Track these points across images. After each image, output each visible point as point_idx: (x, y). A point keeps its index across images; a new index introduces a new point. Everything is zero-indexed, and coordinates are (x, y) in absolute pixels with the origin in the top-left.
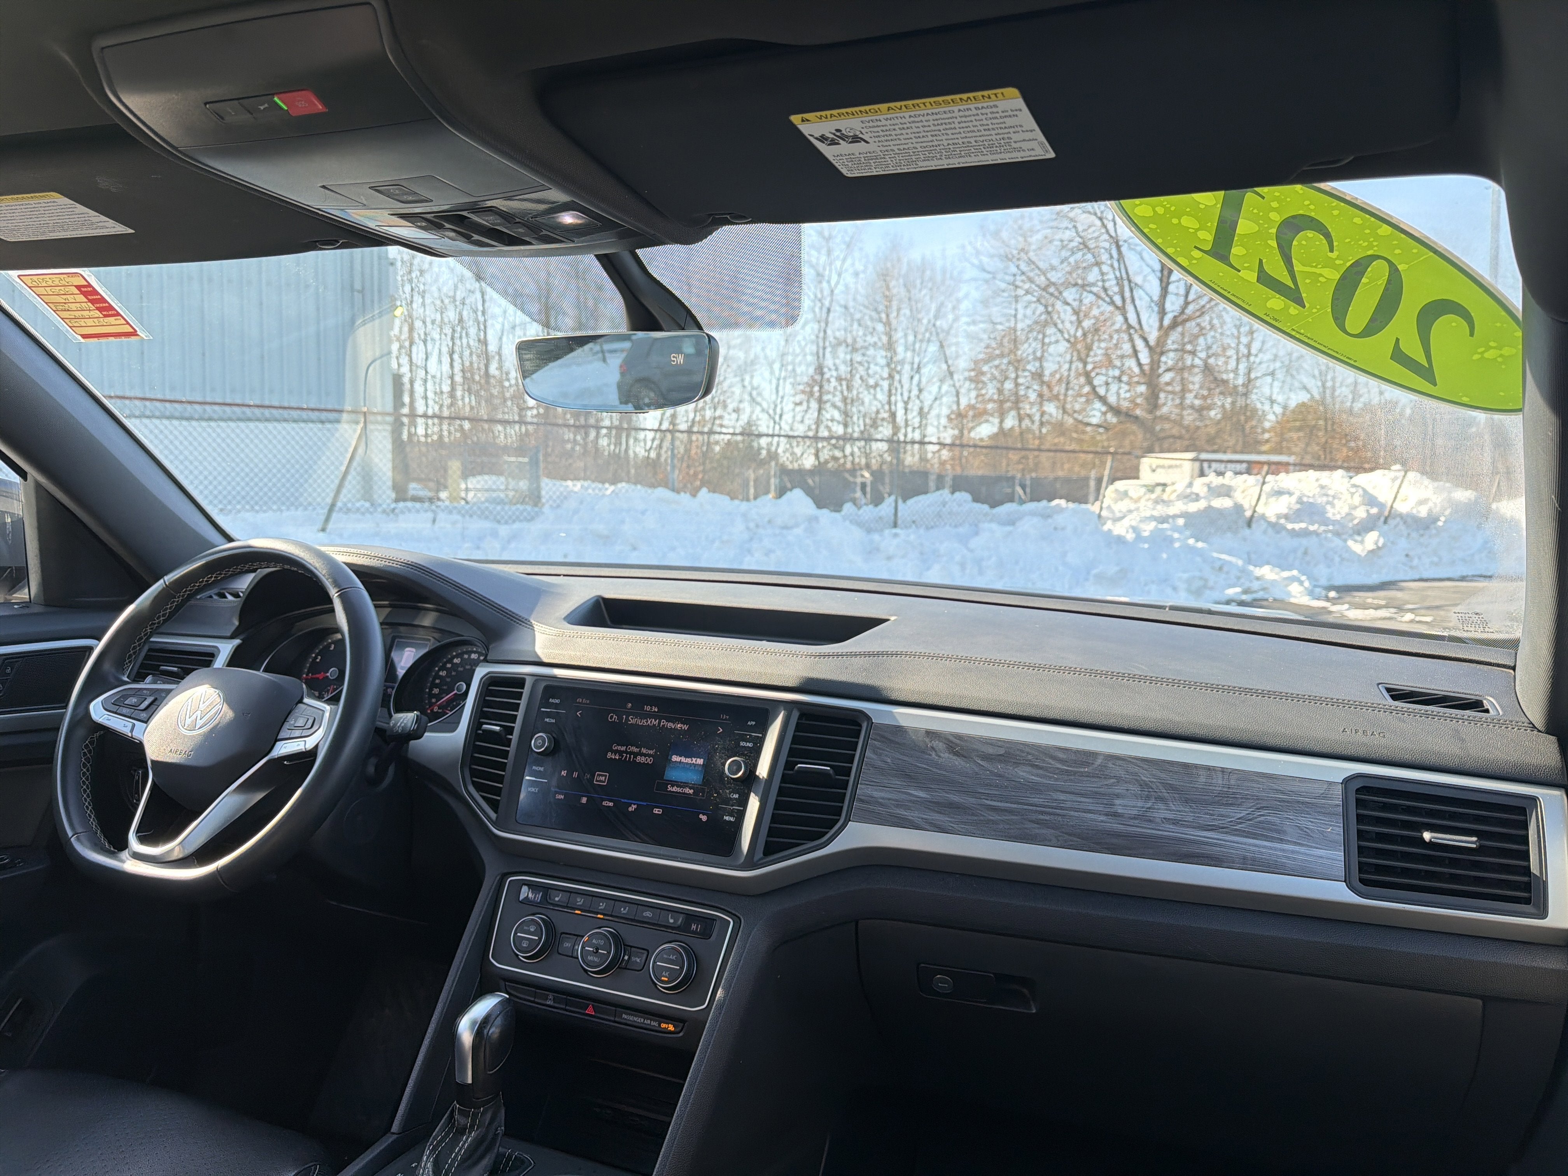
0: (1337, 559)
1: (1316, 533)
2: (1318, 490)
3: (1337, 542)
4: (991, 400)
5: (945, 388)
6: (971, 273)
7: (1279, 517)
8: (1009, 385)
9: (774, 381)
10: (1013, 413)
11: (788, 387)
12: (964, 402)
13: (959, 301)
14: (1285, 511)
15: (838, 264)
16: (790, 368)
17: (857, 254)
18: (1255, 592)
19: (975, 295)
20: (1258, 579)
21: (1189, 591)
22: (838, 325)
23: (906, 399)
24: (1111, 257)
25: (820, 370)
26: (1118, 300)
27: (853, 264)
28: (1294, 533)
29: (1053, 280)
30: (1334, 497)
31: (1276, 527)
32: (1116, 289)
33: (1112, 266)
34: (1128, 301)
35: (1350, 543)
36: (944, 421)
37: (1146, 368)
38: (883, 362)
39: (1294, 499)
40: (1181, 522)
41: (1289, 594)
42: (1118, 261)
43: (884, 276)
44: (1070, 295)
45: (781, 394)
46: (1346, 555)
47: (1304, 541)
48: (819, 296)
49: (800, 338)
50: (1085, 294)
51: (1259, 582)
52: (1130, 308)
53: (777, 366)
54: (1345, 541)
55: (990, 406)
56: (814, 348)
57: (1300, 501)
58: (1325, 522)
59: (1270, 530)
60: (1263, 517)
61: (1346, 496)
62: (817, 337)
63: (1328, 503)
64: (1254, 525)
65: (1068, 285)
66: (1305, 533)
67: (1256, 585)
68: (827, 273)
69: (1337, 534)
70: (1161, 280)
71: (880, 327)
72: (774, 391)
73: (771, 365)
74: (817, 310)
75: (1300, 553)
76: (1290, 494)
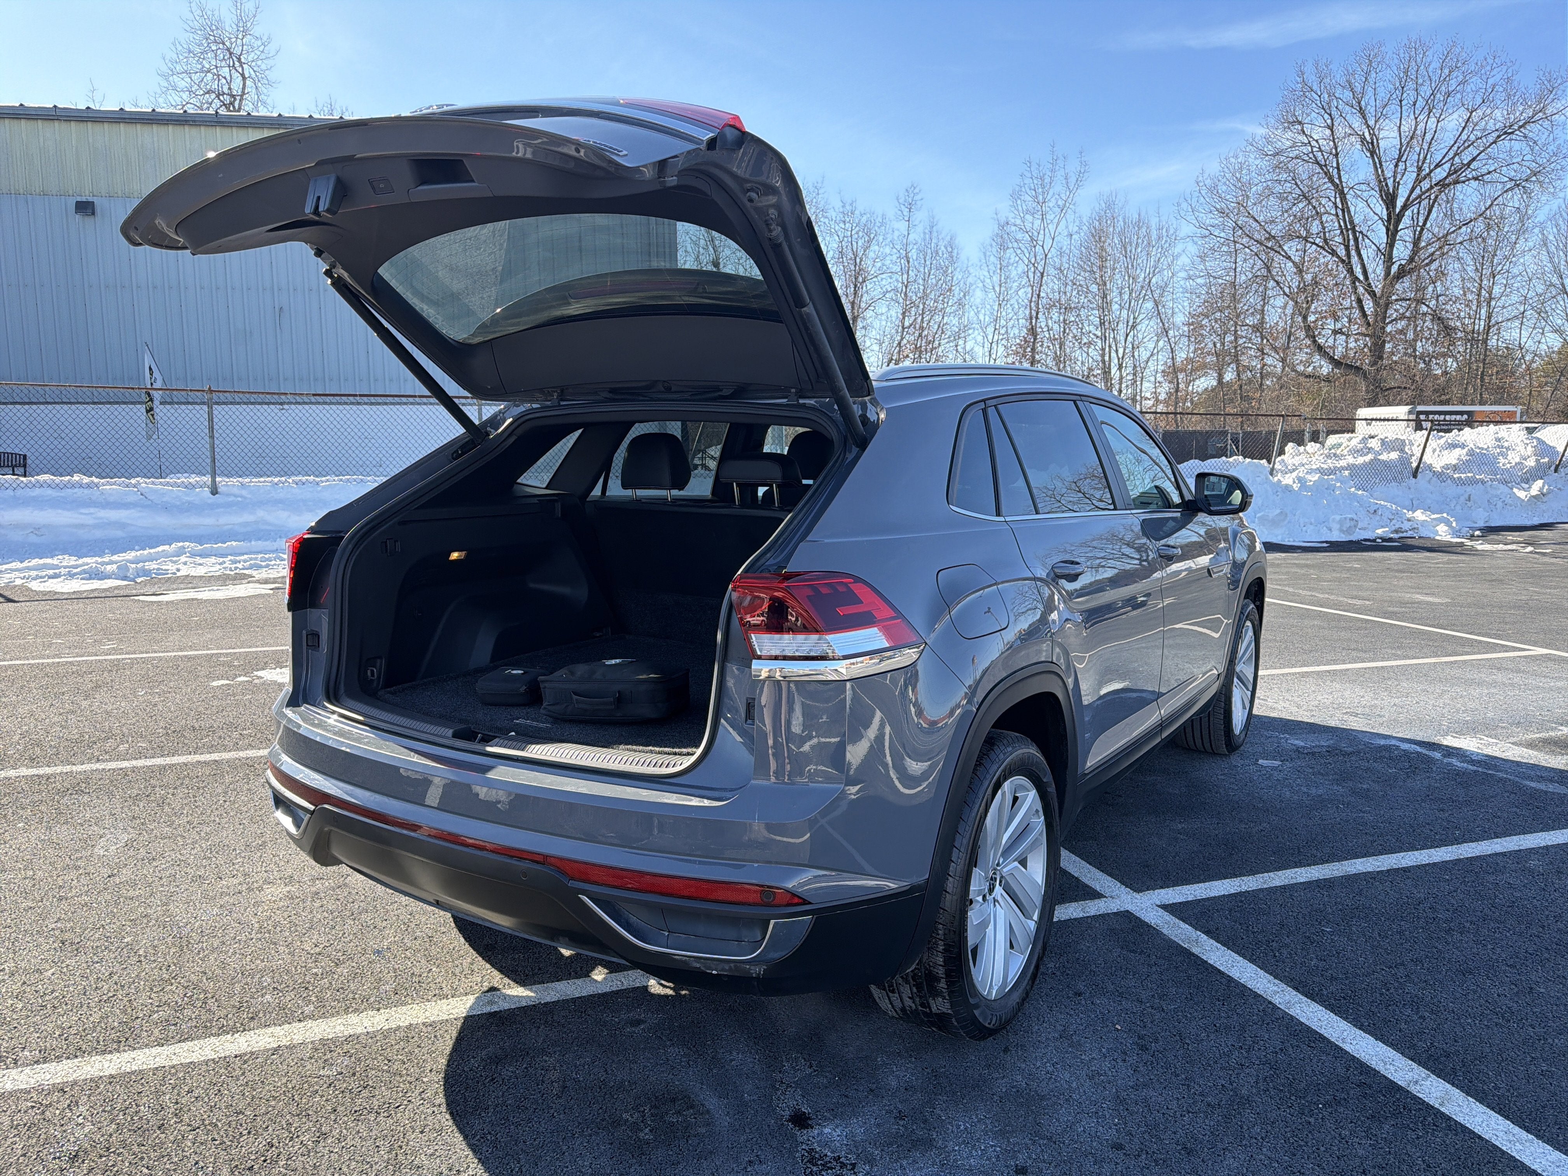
0: (1500, 504)
1: (1483, 482)
2: (1494, 442)
3: (1503, 488)
4: (1209, 353)
5: (1161, 343)
6: (1186, 229)
7: (1447, 467)
8: (1229, 338)
9: (987, 345)
10: (1233, 366)
11: (1001, 349)
12: (1181, 356)
13: (1176, 257)
14: (1454, 462)
15: (1052, 227)
16: (1003, 331)
17: (1070, 216)
18: (1407, 531)
19: (1192, 249)
20: (1409, 520)
21: (1341, 531)
22: (1051, 287)
23: (1120, 356)
24: (1336, 207)
25: (1033, 331)
26: (1341, 251)
27: (1067, 227)
28: (1461, 482)
29: (1273, 233)
30: (1508, 449)
31: (1440, 476)
32: (1339, 239)
33: (1337, 215)
34: (1353, 253)
35: (1515, 490)
36: (1159, 377)
37: (1371, 320)
38: (1097, 321)
39: (1465, 451)
40: (1347, 473)
41: (1437, 533)
42: (1343, 210)
43: (1098, 236)
44: (1292, 248)
45: (994, 356)
46: (1510, 501)
47: (1469, 489)
48: (1033, 261)
49: (1013, 301)
50: (1309, 245)
51: (1410, 523)
52: (1355, 259)
53: (990, 330)
54: (1512, 489)
55: (1209, 359)
56: (1027, 312)
57: (1471, 453)
58: (1495, 471)
59: (1435, 479)
60: (1430, 467)
61: (1521, 448)
62: (1031, 302)
63: (1501, 454)
64: (1419, 475)
65: (1291, 236)
66: (1473, 482)
67: (1406, 526)
68: (1041, 237)
69: (1505, 482)
70: (1388, 230)
71: (1094, 288)
72: (987, 354)
73: (984, 329)
74: (1031, 275)
75: (1462, 499)
76: (1463, 446)
